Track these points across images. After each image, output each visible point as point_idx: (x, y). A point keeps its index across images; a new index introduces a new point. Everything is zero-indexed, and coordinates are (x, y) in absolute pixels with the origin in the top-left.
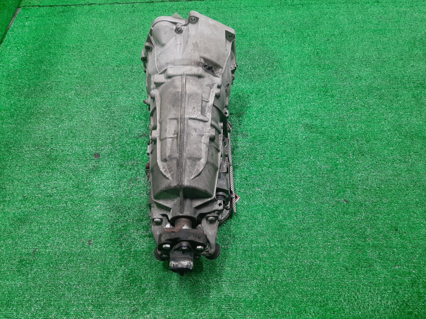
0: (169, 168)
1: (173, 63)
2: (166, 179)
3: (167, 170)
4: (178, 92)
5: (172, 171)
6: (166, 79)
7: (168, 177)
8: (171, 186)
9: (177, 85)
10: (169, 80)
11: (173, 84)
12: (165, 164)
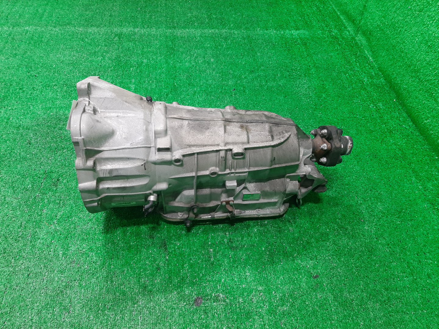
0: (280, 134)
1: (148, 123)
2: (290, 138)
3: (281, 136)
4: (189, 124)
5: (283, 132)
6: (167, 135)
7: (289, 135)
8: (296, 133)
9: (178, 125)
10: (169, 132)
11: (177, 129)
12: (275, 138)
